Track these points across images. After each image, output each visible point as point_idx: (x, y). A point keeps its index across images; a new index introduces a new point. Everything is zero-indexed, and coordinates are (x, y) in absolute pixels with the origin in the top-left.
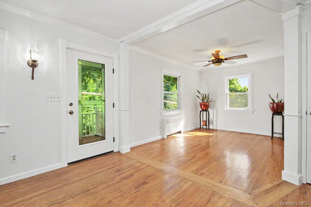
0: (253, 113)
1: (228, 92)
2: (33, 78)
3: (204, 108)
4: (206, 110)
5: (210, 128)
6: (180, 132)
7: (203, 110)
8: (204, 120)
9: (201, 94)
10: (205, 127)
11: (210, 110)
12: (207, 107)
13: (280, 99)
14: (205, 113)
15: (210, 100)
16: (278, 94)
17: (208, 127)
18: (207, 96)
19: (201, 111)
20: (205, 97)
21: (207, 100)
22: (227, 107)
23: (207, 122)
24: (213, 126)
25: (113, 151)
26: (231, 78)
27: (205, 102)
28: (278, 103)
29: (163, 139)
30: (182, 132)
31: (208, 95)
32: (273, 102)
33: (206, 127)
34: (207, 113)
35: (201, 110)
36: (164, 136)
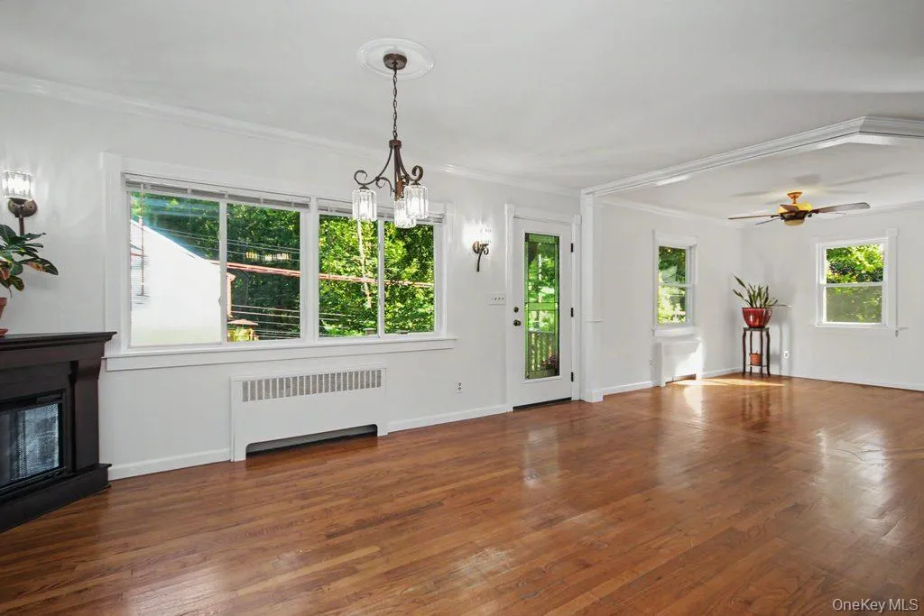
0: (897, 335)
1: (824, 282)
2: (478, 270)
3: (755, 320)
4: (761, 327)
5: (771, 372)
6: (692, 377)
7: (752, 327)
8: (754, 352)
9: (748, 287)
10: (756, 369)
11: (773, 328)
12: (763, 320)
14: (756, 334)
15: (772, 302)
17: (765, 371)
18: (763, 291)
19: (745, 330)
20: (759, 294)
21: (763, 301)
22: (822, 320)
23: (764, 358)
24: (781, 368)
25: (570, 399)
26: (832, 244)
27: (757, 308)
29: (657, 388)
30: (698, 377)
31: (767, 289)
33: (761, 370)
34: (764, 333)
35: (747, 326)
36: (660, 382)
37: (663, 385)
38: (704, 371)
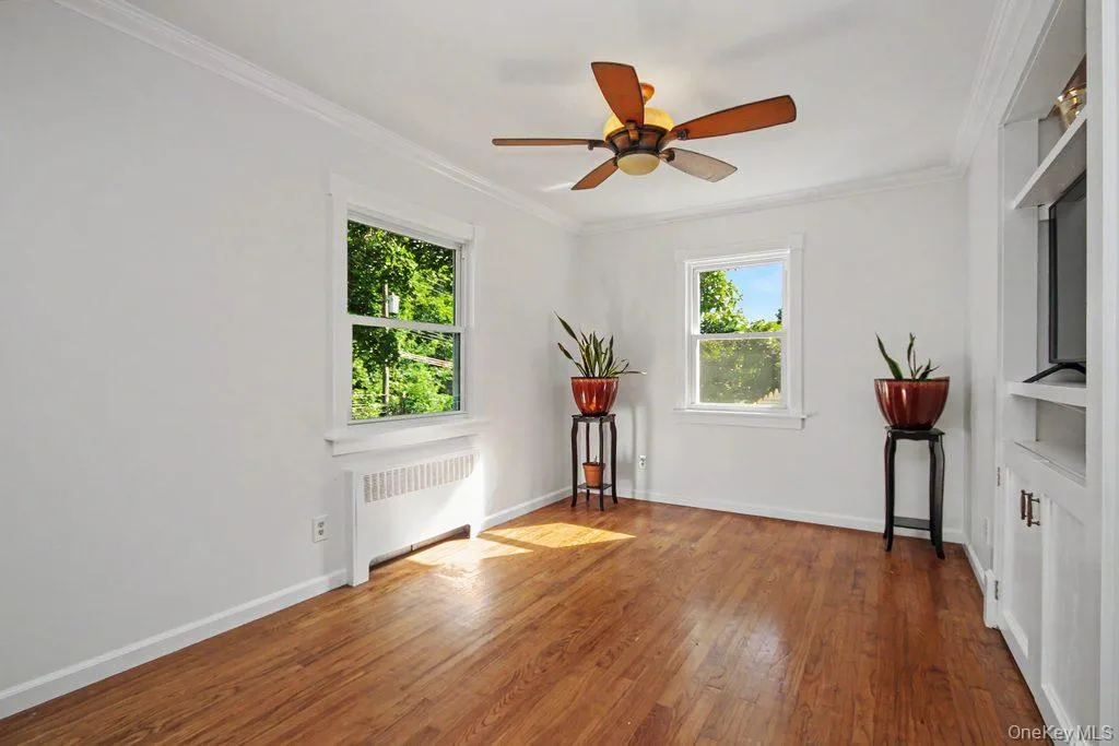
0: (803, 427)
1: (696, 331)
3: (590, 401)
4: (601, 414)
5: (619, 494)
6: (463, 533)
7: (586, 415)
8: (592, 460)
9: (580, 338)
11: (621, 415)
12: (604, 400)
13: (922, 363)
14: (594, 426)
15: (618, 366)
16: (912, 339)
18: (604, 347)
19: (576, 420)
20: (598, 353)
21: (605, 365)
22: (693, 398)
23: (607, 469)
24: (634, 487)
26: (709, 264)
27: (594, 377)
28: (914, 380)
29: (341, 592)
30: (474, 532)
31: (611, 343)
32: (893, 377)
33: (603, 493)
34: (607, 425)
35: (579, 413)
36: (350, 574)
37: (361, 576)
38: (489, 513)
